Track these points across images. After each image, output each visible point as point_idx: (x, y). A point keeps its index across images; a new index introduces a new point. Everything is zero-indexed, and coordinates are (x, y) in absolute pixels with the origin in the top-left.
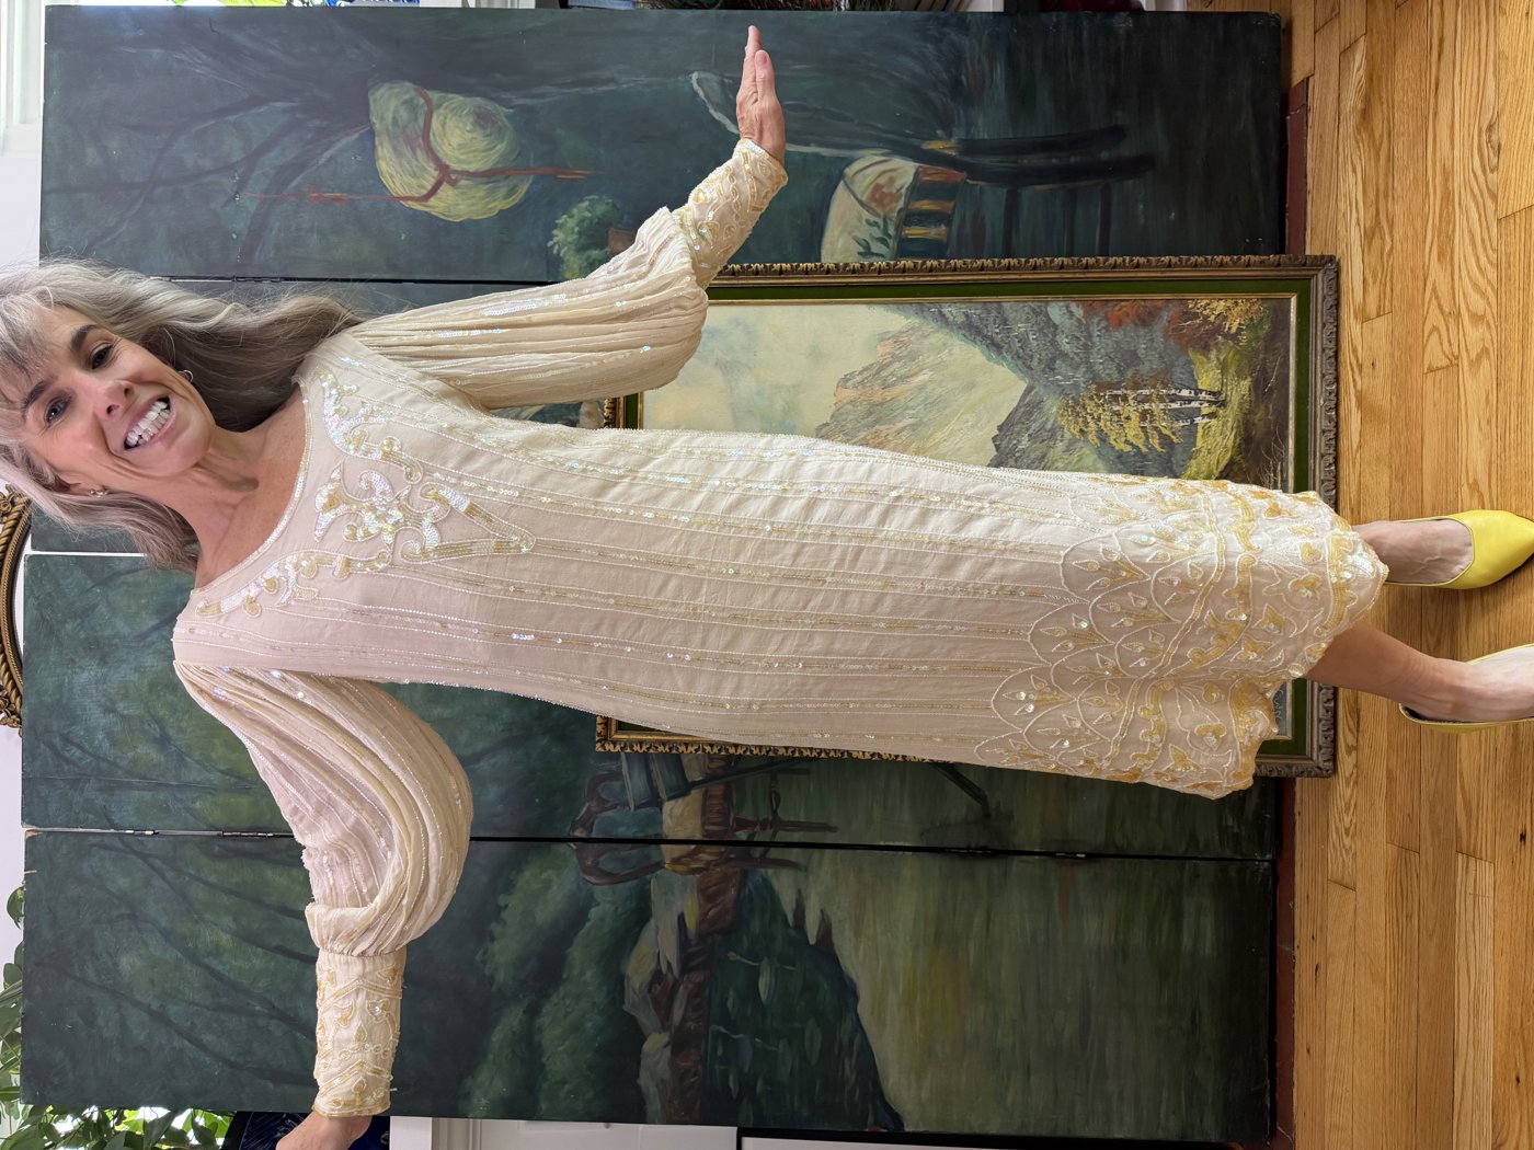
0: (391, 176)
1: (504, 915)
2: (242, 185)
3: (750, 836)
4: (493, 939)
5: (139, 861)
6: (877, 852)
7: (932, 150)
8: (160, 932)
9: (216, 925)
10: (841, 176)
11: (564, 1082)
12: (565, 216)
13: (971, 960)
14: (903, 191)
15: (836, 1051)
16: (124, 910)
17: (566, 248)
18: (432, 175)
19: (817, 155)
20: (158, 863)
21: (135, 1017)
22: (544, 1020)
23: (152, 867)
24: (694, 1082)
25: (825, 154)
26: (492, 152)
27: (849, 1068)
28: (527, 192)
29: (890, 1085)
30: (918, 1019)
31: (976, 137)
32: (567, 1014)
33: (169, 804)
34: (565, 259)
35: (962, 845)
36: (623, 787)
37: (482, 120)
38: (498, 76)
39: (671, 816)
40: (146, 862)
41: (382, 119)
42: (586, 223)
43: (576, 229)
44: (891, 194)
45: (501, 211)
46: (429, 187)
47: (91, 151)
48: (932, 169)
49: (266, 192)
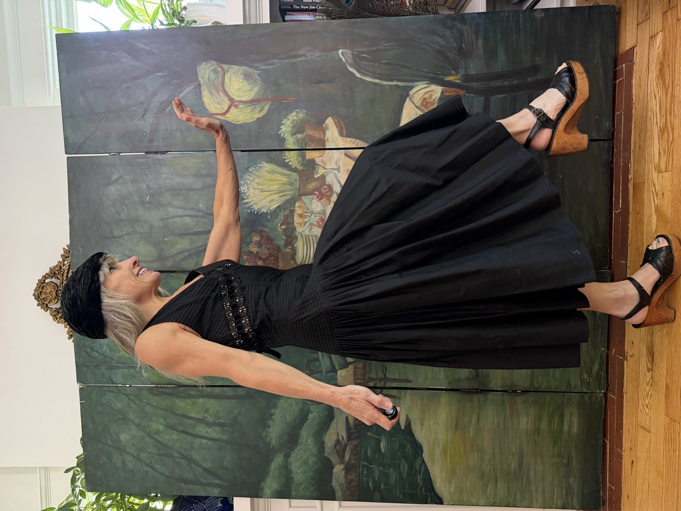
0: (209, 104)
1: (273, 417)
2: (146, 111)
3: (374, 384)
4: (269, 427)
5: (125, 397)
6: (430, 391)
7: (449, 80)
8: (135, 424)
9: (157, 421)
10: (408, 95)
11: (302, 484)
12: (285, 120)
13: (471, 435)
14: (436, 100)
15: (414, 471)
16: (120, 416)
17: (286, 134)
18: (227, 103)
19: (397, 86)
20: (132, 398)
21: (128, 458)
22: (292, 459)
23: (130, 399)
24: (355, 484)
25: (400, 85)
26: (253, 91)
27: (419, 478)
28: (269, 109)
29: (437, 486)
30: (448, 459)
31: (470, 73)
32: (301, 457)
33: (135, 374)
34: (287, 139)
35: (467, 388)
36: (320, 364)
37: (247, 77)
38: (253, 56)
39: (341, 376)
40: (128, 397)
41: (203, 78)
42: (295, 122)
43: (291, 125)
44: (430, 102)
45: (258, 119)
46: (226, 109)
47: (80, 98)
48: (449, 89)
49: (156, 114)
